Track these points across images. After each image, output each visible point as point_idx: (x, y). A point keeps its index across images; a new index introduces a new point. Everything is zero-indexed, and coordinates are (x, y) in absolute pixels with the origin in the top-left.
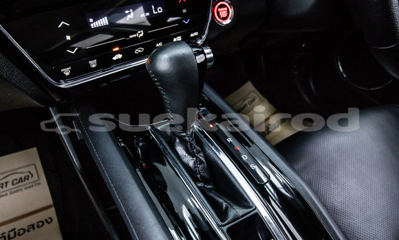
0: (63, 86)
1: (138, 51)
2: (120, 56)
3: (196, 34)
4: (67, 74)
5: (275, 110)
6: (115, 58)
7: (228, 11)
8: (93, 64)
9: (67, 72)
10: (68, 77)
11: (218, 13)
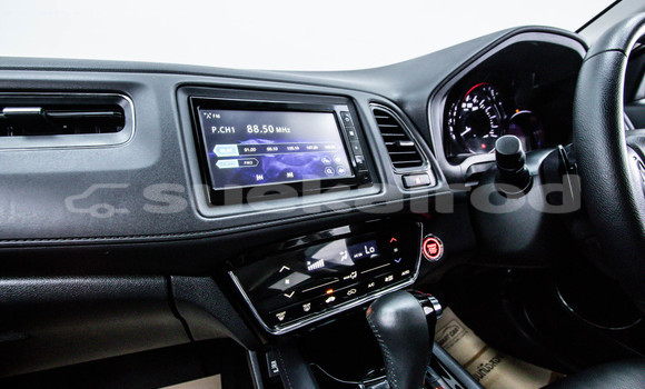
0: (279, 331)
1: (350, 292)
2: (333, 299)
3: (407, 272)
4: (281, 319)
5: (484, 345)
6: (328, 301)
7: (437, 247)
8: (307, 307)
9: (281, 316)
10: (283, 322)
11: (427, 249)
